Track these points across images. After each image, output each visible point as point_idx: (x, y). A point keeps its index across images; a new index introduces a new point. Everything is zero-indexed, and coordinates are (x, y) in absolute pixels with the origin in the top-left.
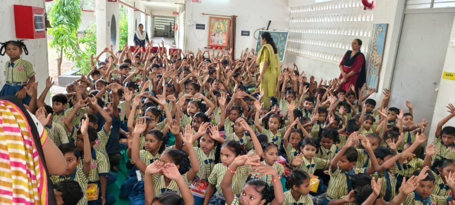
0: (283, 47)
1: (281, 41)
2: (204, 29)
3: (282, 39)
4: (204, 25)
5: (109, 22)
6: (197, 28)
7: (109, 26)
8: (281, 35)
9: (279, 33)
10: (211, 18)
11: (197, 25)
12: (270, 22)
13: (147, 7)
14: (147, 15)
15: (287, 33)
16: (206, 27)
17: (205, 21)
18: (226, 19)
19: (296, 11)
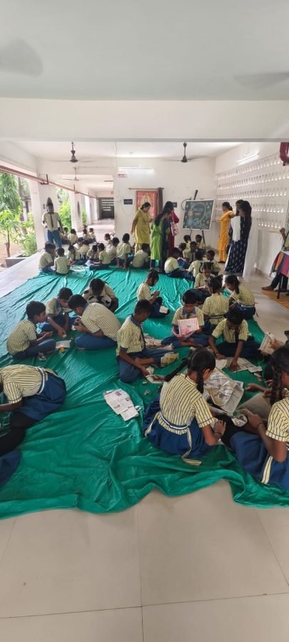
0: (209, 215)
1: (207, 210)
2: (131, 203)
3: (208, 207)
4: (131, 200)
5: (44, 205)
6: (125, 203)
7: (44, 208)
8: (207, 204)
9: (205, 202)
10: (137, 192)
11: (125, 200)
12: (197, 191)
13: (91, 190)
14: (91, 197)
15: (213, 201)
16: (134, 201)
17: (132, 196)
18: (152, 192)
19: (223, 178)
